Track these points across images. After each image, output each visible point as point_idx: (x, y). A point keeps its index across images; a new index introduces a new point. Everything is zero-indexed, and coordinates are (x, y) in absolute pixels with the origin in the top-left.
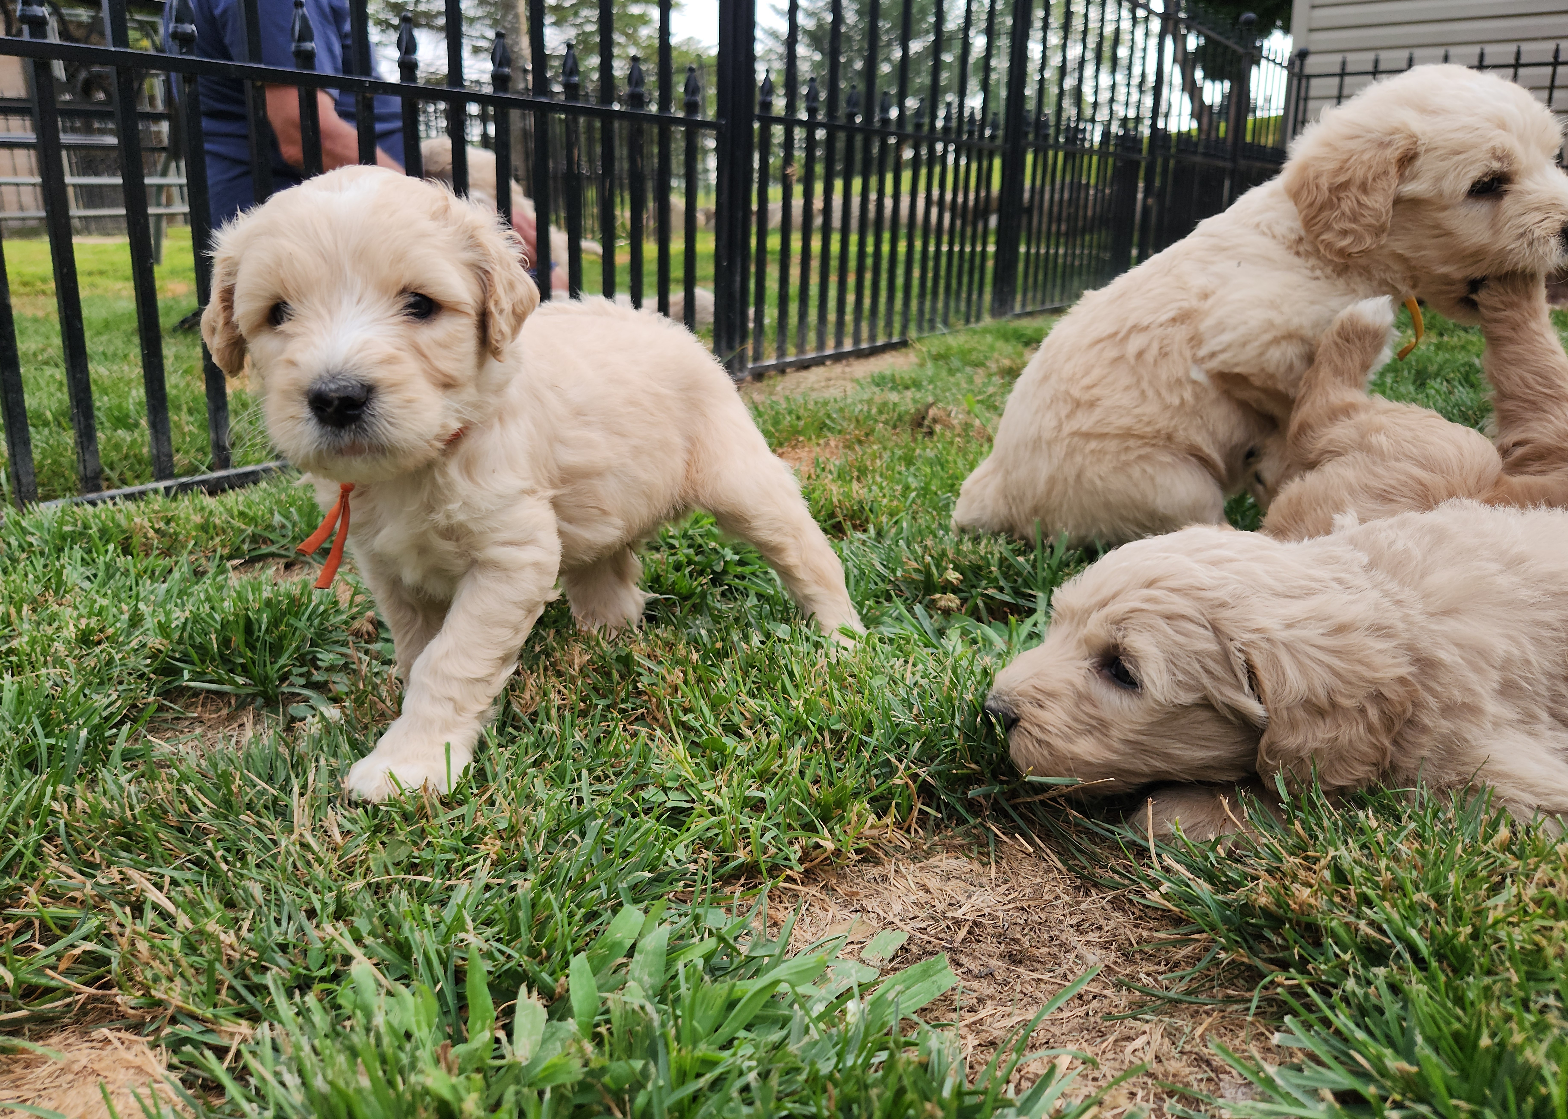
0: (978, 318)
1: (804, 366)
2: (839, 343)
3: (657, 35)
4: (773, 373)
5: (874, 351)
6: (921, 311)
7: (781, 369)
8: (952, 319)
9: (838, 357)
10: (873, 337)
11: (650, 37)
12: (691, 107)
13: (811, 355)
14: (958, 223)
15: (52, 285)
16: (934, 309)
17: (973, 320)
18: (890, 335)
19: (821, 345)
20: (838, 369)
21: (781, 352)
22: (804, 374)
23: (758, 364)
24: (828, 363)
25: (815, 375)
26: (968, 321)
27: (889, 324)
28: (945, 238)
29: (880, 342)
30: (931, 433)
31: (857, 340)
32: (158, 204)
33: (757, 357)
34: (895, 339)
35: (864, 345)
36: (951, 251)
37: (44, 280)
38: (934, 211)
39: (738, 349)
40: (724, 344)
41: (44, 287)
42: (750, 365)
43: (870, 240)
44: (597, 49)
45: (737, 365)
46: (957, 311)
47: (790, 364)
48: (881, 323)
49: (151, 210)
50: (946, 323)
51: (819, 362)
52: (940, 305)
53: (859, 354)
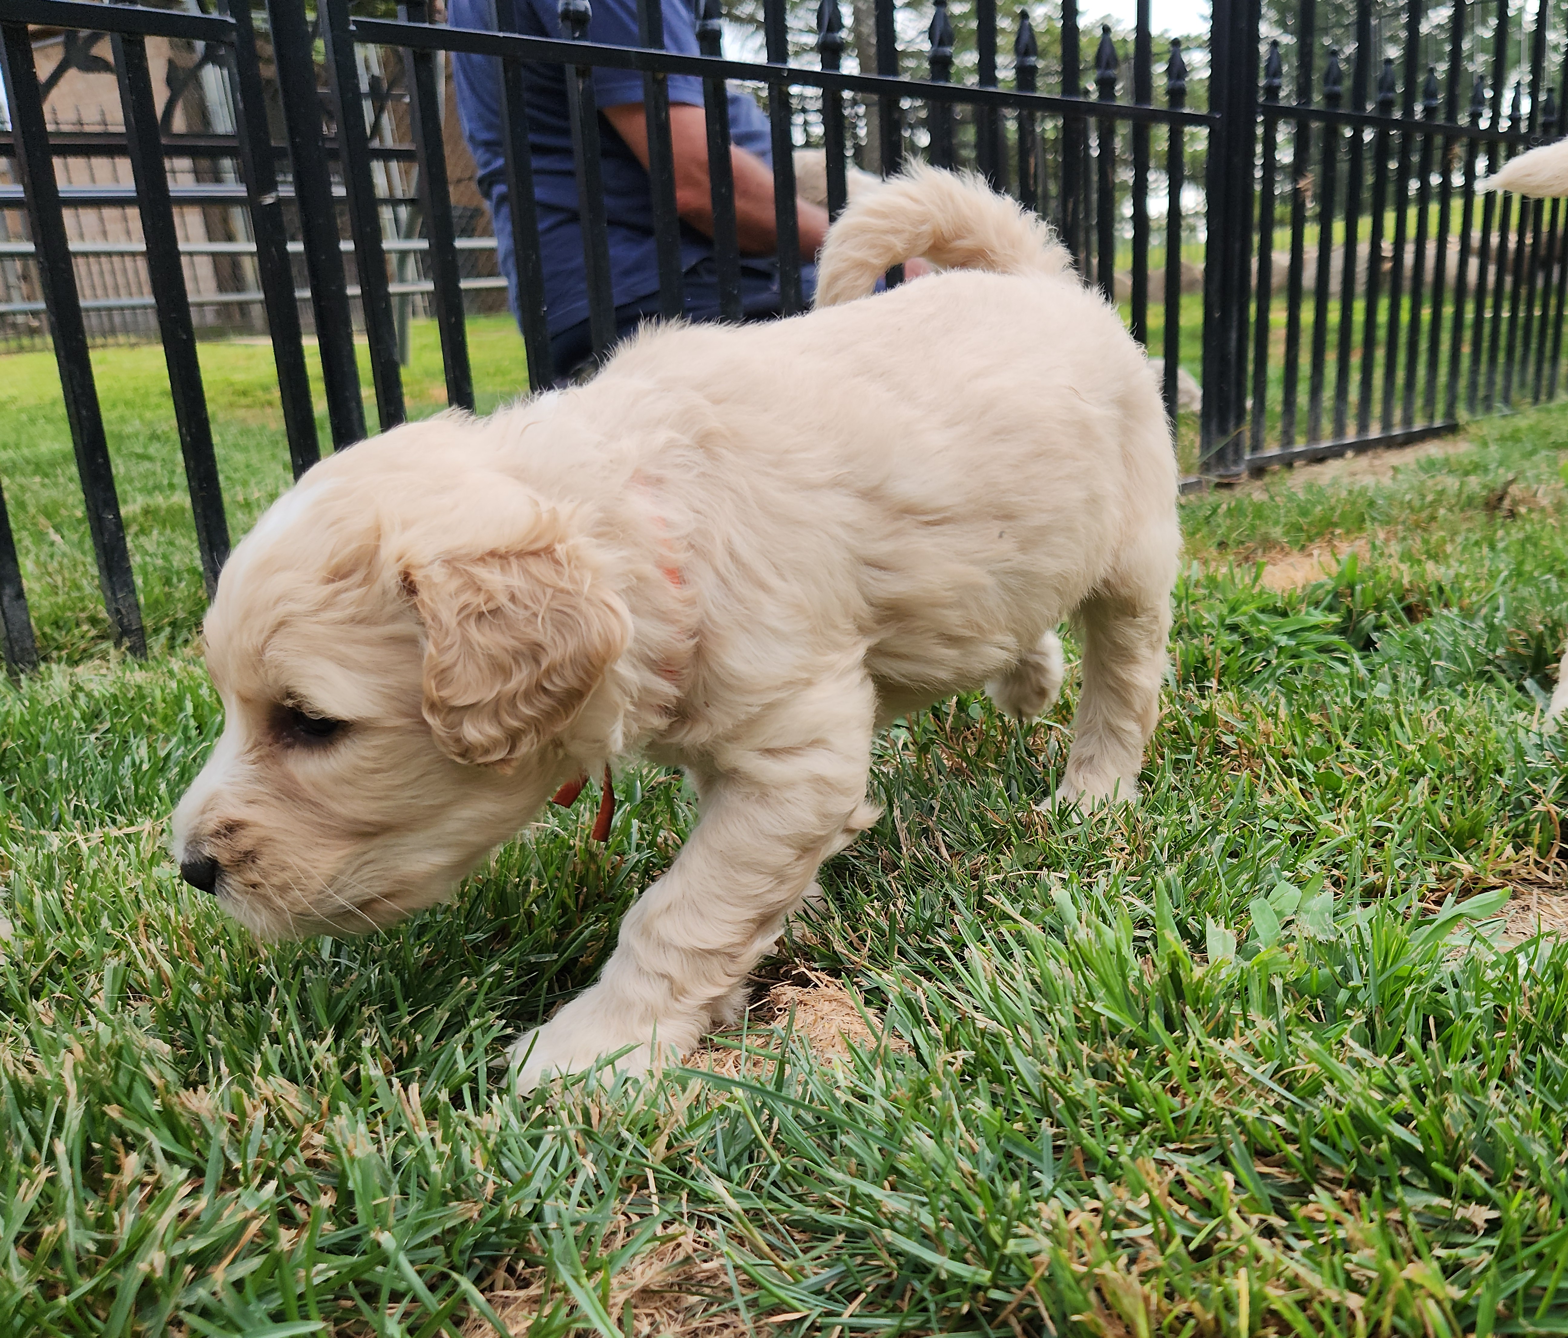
0: (1551, 396)
1: (1318, 458)
2: (1363, 427)
3: (1059, 14)
4: (1276, 467)
5: (1410, 439)
6: (1473, 385)
7: (1288, 462)
8: (1515, 395)
9: (1362, 447)
10: (1408, 420)
11: (1049, 18)
12: (1177, 94)
13: (1326, 443)
14: (1509, 280)
15: (276, 394)
16: (1491, 382)
17: (1543, 397)
18: (1431, 417)
19: (1339, 430)
20: (1364, 461)
21: (1287, 439)
22: (1317, 468)
23: (1258, 455)
24: (1350, 454)
25: (1333, 468)
26: (1536, 399)
27: (1430, 401)
28: (1489, 302)
29: (1419, 425)
30: (1512, 514)
31: (1387, 424)
32: (402, 280)
33: (1256, 446)
34: (1438, 423)
35: (1397, 431)
36: (1496, 317)
37: (266, 389)
38: (1474, 263)
39: (1233, 433)
40: (1214, 427)
41: (268, 397)
42: (1247, 457)
43: (1383, 305)
44: (974, 40)
45: (1230, 456)
46: (1523, 384)
47: (1299, 455)
48: (1419, 402)
49: (393, 288)
50: (1506, 400)
51: (1337, 452)
52: (1499, 379)
53: (1389, 443)
